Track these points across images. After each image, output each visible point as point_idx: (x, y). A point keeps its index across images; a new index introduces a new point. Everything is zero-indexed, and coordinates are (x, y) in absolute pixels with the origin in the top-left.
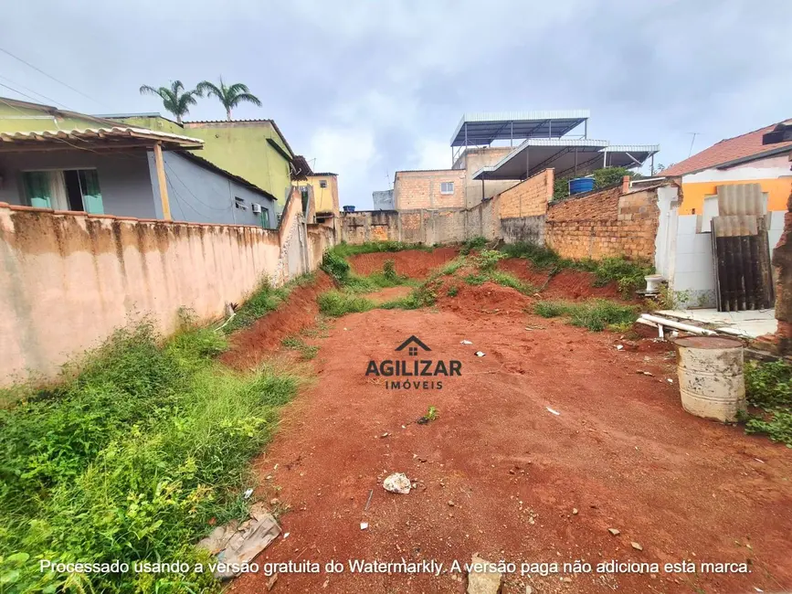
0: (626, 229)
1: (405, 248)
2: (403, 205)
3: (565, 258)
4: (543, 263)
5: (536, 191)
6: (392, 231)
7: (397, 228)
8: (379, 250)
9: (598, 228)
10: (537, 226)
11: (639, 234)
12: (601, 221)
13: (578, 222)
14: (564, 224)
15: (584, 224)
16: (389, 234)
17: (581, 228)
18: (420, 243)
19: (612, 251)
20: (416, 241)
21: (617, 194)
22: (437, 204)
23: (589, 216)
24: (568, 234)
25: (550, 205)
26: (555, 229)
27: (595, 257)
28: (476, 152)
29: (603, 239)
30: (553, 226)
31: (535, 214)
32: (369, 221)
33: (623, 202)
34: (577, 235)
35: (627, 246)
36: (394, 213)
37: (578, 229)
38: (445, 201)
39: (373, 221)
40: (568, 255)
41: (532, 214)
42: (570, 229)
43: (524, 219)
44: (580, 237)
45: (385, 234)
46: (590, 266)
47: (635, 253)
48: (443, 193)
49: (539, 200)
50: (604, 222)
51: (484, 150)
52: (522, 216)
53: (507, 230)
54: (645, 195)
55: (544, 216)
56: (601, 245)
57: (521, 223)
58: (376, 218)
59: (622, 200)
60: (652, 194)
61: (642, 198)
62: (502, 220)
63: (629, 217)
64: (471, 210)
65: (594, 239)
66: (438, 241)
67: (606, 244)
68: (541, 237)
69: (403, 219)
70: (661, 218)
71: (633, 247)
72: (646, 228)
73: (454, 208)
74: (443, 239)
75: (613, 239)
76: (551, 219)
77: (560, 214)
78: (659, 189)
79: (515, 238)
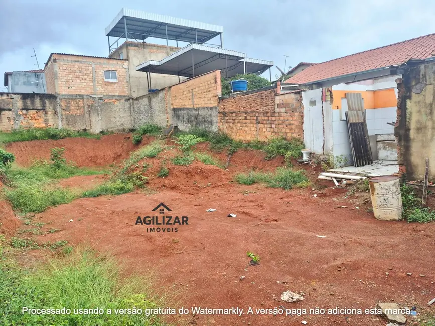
0: (282, 118)
1: (69, 135)
2: (62, 90)
3: (238, 141)
4: (221, 145)
5: (207, 87)
6: (50, 116)
7: (55, 113)
8: (36, 138)
9: (261, 118)
10: (211, 115)
11: (291, 122)
12: (264, 113)
13: (246, 113)
14: (234, 115)
15: (251, 115)
16: (46, 121)
17: (248, 118)
18: (85, 130)
19: (273, 134)
20: (80, 127)
21: (273, 94)
22: (101, 91)
23: (254, 109)
24: (239, 122)
25: (221, 100)
26: (227, 118)
27: (261, 139)
28: (137, 45)
29: (266, 126)
30: (225, 116)
31: (208, 106)
32: (19, 104)
33: (278, 100)
34: (246, 123)
35: (284, 131)
36: (52, 97)
37: (246, 118)
38: (110, 88)
39: (25, 105)
40: (240, 138)
41: (205, 106)
42: (240, 118)
43: (198, 109)
44: (248, 125)
45: (41, 120)
46: (259, 146)
47: (289, 135)
48: (106, 80)
49: (210, 95)
50: (265, 113)
51: (144, 45)
52: (195, 107)
53: (181, 118)
54: (293, 96)
55: (216, 108)
56: (265, 130)
57: (195, 113)
58: (29, 102)
59: (277, 98)
60: (298, 96)
61: (291, 98)
62: (174, 110)
63: (283, 110)
64: (137, 99)
65: (260, 126)
66: (105, 128)
67: (268, 129)
68: (215, 125)
69: (63, 105)
70: (305, 112)
71: (288, 131)
72: (295, 118)
73: (120, 96)
74: (109, 126)
75: (274, 126)
76: (222, 111)
77: (229, 106)
78: (302, 92)
79: (189, 125)
